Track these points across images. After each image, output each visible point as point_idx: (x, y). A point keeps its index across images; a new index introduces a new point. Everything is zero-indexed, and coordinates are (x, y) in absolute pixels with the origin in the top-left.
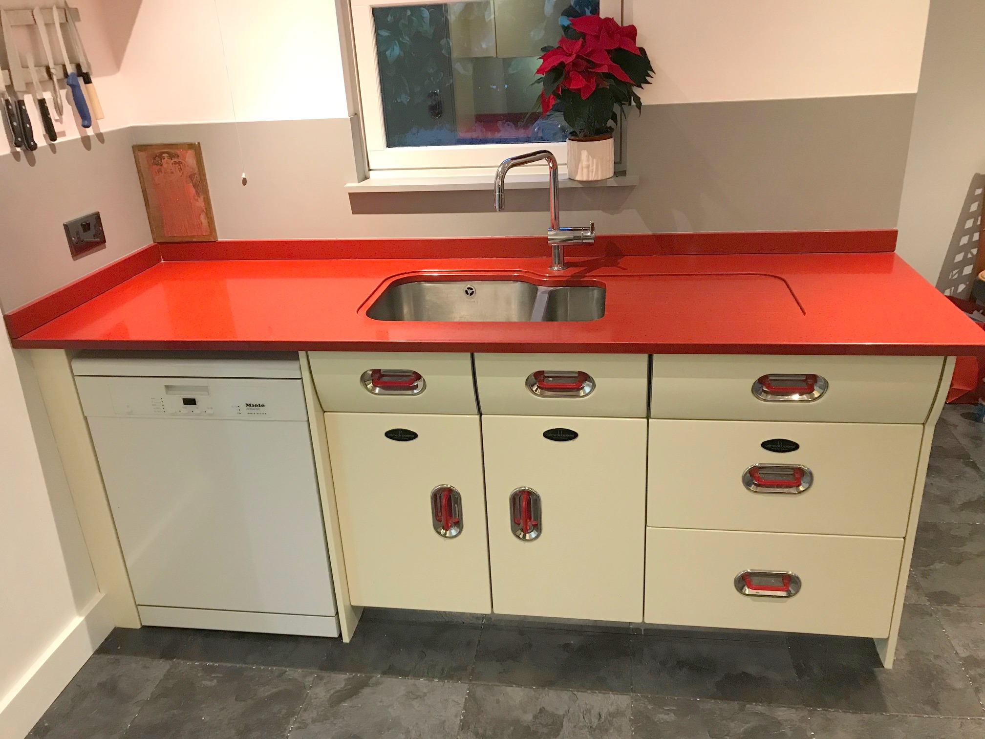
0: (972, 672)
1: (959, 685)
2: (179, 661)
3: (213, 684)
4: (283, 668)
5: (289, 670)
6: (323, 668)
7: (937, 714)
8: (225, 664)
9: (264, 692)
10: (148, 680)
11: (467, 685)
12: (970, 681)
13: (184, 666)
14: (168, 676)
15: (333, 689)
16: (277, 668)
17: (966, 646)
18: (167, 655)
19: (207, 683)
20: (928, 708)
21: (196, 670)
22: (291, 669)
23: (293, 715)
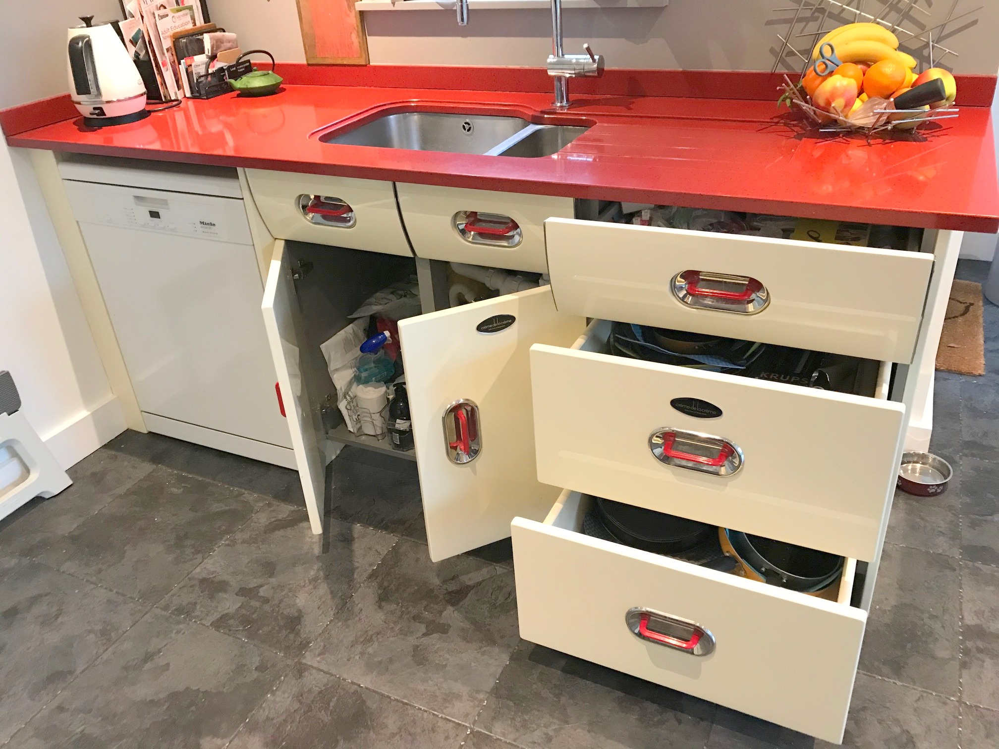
0: (969, 644)
1: (942, 654)
2: (163, 467)
3: (179, 492)
4: (243, 491)
5: (248, 493)
6: (276, 497)
7: (895, 679)
8: (196, 477)
9: (216, 507)
10: (130, 478)
11: (398, 538)
12: (961, 653)
13: (163, 471)
14: (148, 477)
15: (275, 517)
16: (238, 488)
17: (979, 613)
18: (156, 459)
19: (174, 490)
20: (886, 670)
21: (172, 477)
22: (250, 492)
23: (229, 533)
